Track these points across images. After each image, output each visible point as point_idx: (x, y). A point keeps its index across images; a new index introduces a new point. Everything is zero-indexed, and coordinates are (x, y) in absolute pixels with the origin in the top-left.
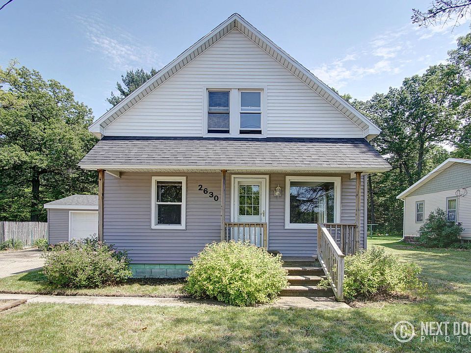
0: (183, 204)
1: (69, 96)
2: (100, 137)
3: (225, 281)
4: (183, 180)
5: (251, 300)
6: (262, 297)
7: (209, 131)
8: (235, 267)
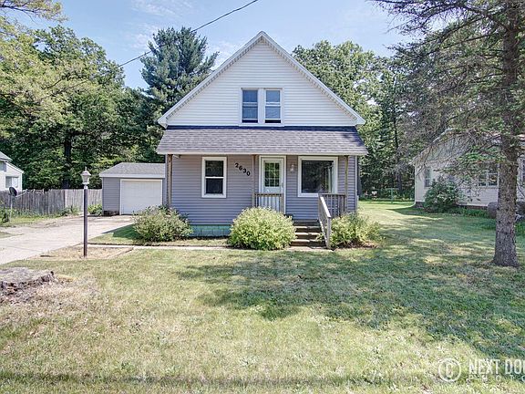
0: (225, 178)
1: (101, 55)
2: (165, 127)
3: (256, 234)
4: (224, 159)
5: (271, 246)
6: (278, 245)
7: (244, 121)
8: (261, 225)
